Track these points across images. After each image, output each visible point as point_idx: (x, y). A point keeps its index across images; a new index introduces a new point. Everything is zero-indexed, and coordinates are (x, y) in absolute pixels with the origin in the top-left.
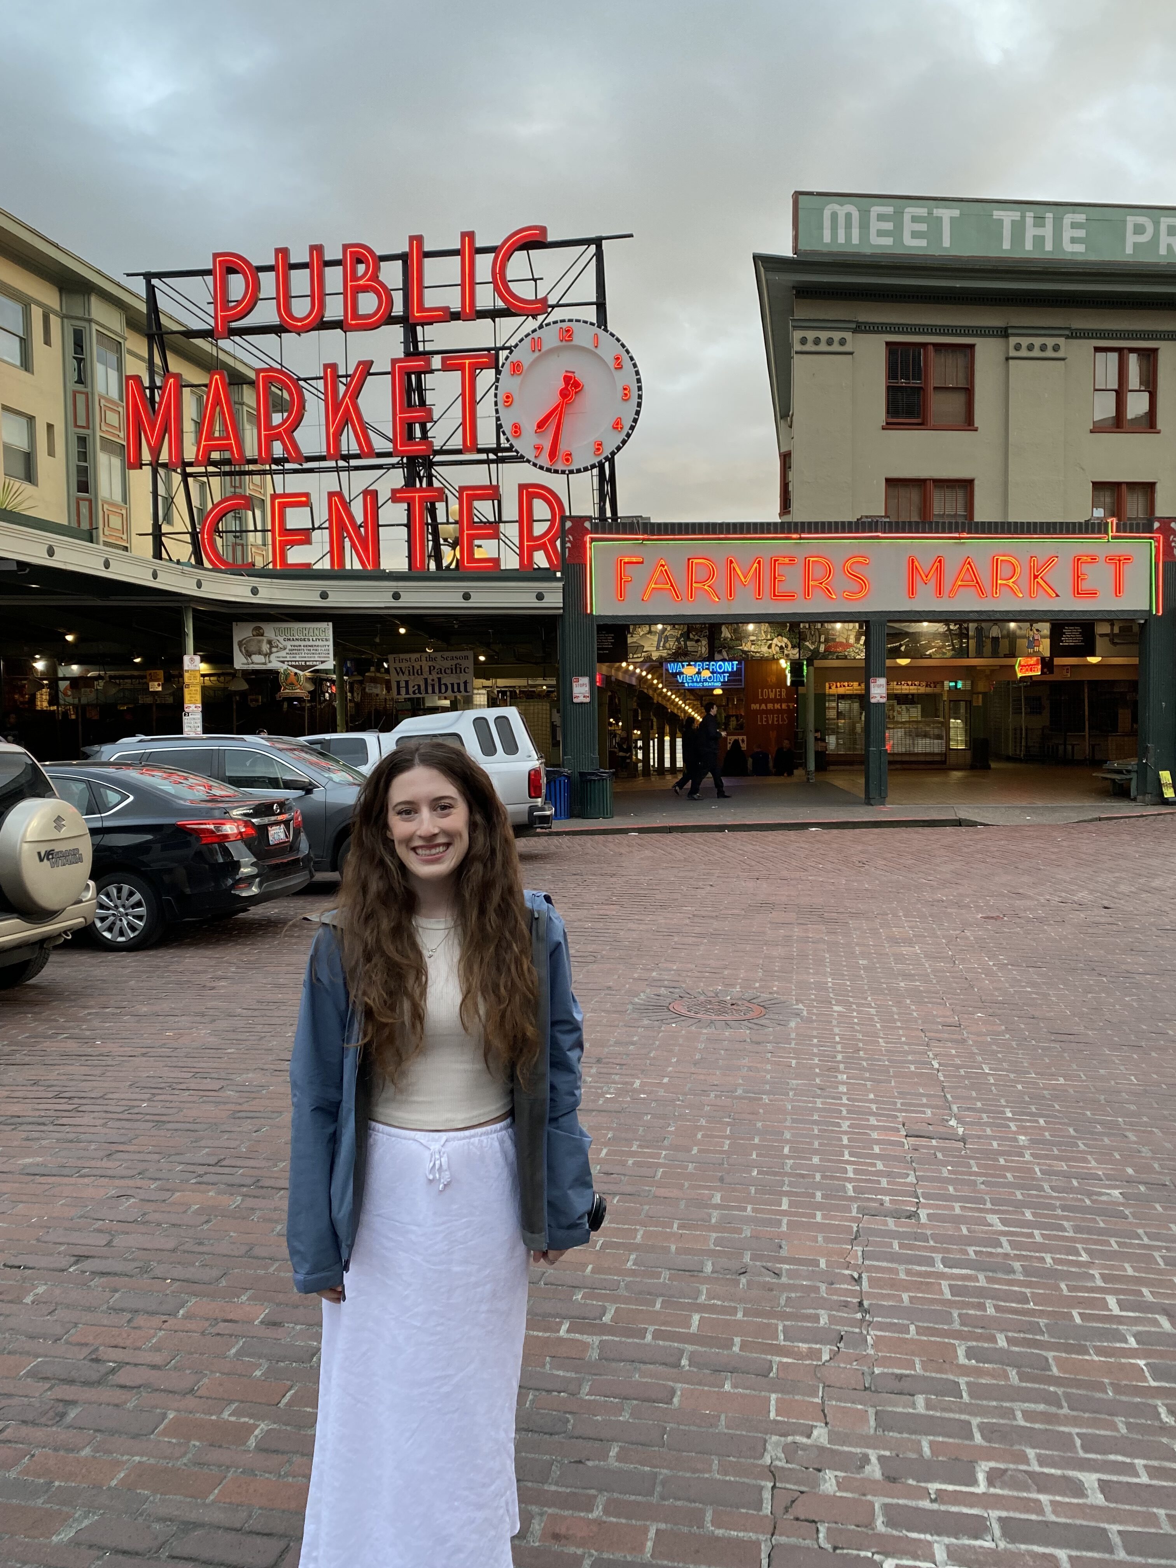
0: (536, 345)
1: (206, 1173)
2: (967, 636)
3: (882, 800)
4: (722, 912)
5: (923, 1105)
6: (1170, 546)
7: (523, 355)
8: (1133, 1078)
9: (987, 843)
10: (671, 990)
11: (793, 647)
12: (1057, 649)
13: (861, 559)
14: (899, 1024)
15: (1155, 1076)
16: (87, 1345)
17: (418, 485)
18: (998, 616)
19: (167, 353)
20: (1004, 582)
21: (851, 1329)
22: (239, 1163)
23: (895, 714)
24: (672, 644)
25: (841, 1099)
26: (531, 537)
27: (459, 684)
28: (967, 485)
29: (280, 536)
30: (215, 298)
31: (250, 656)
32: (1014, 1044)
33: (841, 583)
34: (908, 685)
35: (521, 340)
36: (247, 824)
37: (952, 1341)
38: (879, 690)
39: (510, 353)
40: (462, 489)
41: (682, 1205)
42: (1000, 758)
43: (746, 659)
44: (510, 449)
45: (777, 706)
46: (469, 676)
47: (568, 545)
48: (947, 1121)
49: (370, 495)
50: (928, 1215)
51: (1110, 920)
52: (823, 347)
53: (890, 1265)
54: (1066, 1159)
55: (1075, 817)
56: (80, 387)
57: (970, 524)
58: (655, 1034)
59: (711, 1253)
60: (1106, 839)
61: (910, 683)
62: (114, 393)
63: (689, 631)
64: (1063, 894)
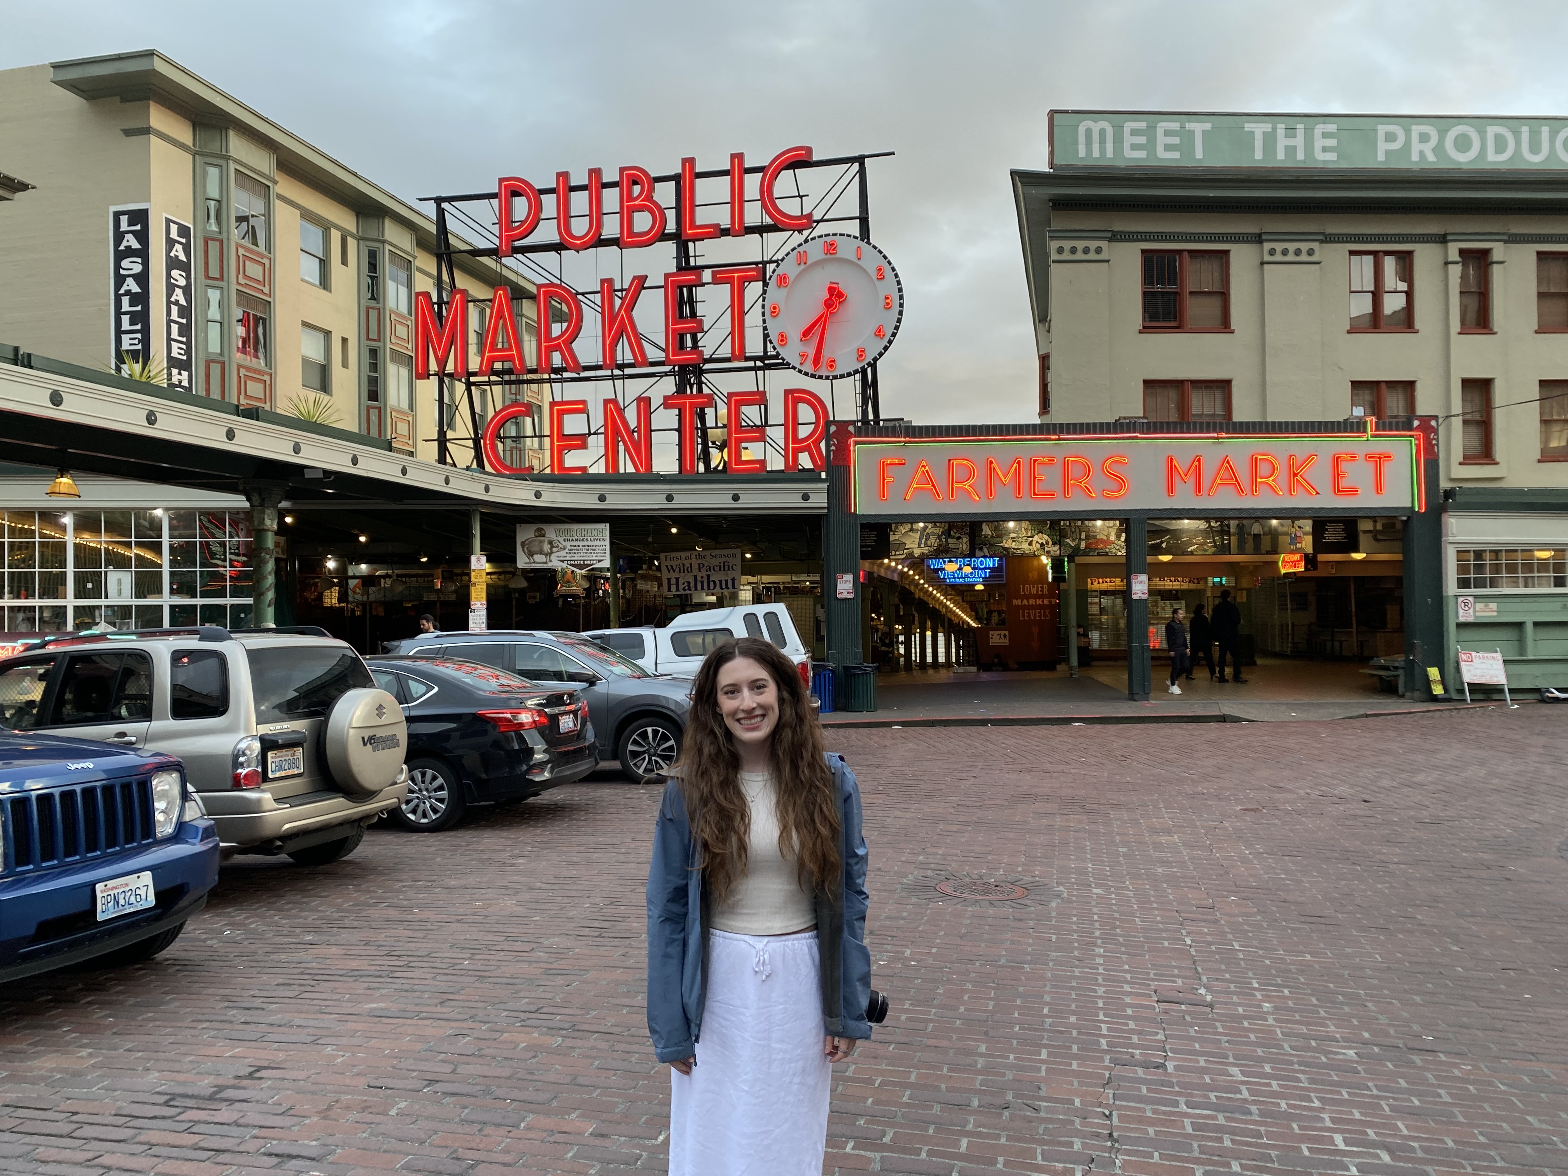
0: (802, 259)
1: (528, 1019)
2: (1228, 533)
3: (1146, 696)
4: (986, 802)
5: (1175, 976)
6: (1430, 443)
7: (789, 268)
8: (1377, 956)
9: (1249, 739)
10: (938, 872)
11: (1054, 544)
12: (1320, 546)
13: (1120, 459)
14: (1155, 905)
15: (1400, 955)
16: (447, 1147)
17: (689, 392)
18: (1258, 514)
19: (455, 271)
20: (1263, 480)
21: (1101, 1154)
22: (556, 1010)
23: (1159, 610)
24: (933, 541)
25: (1098, 969)
26: (796, 440)
27: (726, 581)
28: (1225, 385)
29: (558, 441)
30: (500, 219)
31: (532, 556)
32: (1265, 924)
33: (1099, 481)
34: (1171, 581)
35: (787, 255)
36: (540, 713)
37: (1192, 1166)
38: (1140, 587)
39: (777, 266)
40: (730, 395)
41: (951, 1052)
42: (1267, 654)
43: (1007, 556)
44: (776, 357)
45: (1039, 602)
46: (736, 573)
47: (833, 448)
48: (1197, 989)
49: (644, 402)
50: (1174, 1066)
51: (1370, 813)
52: (1080, 256)
53: (1138, 1105)
54: (1307, 1024)
55: (1341, 713)
56: (373, 303)
57: (1228, 424)
58: (923, 911)
59: (978, 1092)
60: (1372, 735)
61: (1173, 579)
62: (403, 308)
63: (950, 529)
64: (1324, 788)
